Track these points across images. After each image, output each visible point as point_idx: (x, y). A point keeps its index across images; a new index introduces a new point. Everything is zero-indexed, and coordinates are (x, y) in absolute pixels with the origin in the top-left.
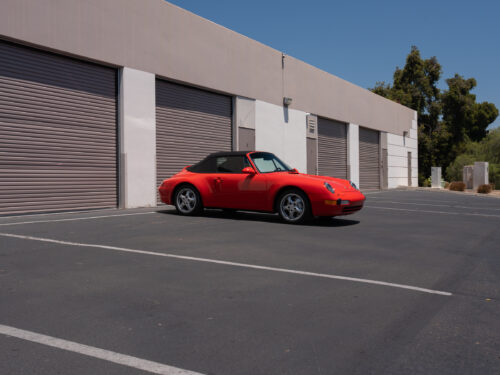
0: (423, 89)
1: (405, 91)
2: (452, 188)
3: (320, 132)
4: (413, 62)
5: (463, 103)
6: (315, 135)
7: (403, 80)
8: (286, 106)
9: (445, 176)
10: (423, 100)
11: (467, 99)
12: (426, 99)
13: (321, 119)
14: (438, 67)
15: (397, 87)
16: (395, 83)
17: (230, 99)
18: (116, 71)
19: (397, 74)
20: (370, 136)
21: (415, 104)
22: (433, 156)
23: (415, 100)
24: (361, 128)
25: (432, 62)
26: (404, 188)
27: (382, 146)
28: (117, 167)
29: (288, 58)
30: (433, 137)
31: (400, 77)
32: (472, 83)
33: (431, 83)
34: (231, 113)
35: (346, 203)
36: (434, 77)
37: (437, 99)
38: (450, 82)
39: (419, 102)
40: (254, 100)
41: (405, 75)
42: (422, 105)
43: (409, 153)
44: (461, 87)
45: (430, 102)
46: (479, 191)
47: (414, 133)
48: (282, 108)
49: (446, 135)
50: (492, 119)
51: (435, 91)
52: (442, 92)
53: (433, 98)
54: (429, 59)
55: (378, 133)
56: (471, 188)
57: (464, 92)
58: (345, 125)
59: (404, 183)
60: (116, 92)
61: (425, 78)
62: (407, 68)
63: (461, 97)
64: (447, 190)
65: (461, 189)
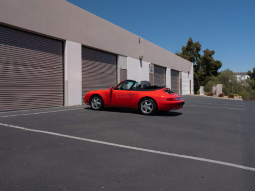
0: (194, 55)
1: (187, 55)
2: (208, 95)
3: (155, 72)
4: (190, 43)
5: (210, 61)
6: (153, 73)
7: (186, 51)
8: (141, 59)
9: (205, 90)
10: (194, 59)
12: (195, 58)
13: (155, 65)
14: (200, 46)
16: (183, 52)
17: (116, 56)
18: (63, 42)
19: (183, 48)
20: (175, 73)
21: (192, 60)
22: (198, 82)
24: (172, 70)
25: (197, 44)
26: (189, 95)
28: (63, 87)
30: (198, 74)
32: (213, 52)
33: (197, 52)
34: (116, 62)
36: (198, 50)
37: (200, 58)
38: (204, 52)
40: (127, 57)
41: (187, 49)
42: (194, 61)
43: (190, 80)
44: (209, 54)
45: (197, 60)
46: (219, 96)
47: (192, 72)
48: (139, 61)
50: (220, 67)
51: (199, 55)
52: (201, 56)
53: (198, 58)
55: (178, 72)
56: (216, 95)
57: (210, 56)
58: (165, 68)
59: (188, 93)
60: (63, 52)
61: (195, 50)
62: (187, 46)
64: (206, 96)
65: (212, 96)
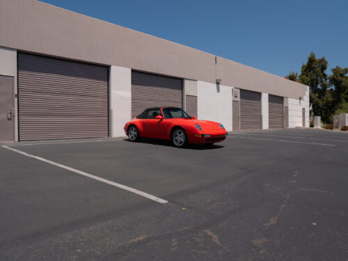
0: (317, 75)
1: (307, 76)
2: (326, 128)
3: (241, 97)
4: (311, 60)
5: (341, 82)
6: (238, 99)
7: (306, 70)
8: (218, 83)
10: (317, 81)
11: (343, 79)
12: (319, 80)
14: (326, 63)
15: (303, 74)
17: (181, 81)
18: (108, 68)
19: (303, 67)
20: (277, 100)
21: (313, 85)
23: (312, 80)
24: (270, 95)
25: (323, 60)
27: (285, 105)
28: (108, 116)
29: (219, 58)
31: (304, 69)
32: (346, 70)
33: (322, 71)
34: (182, 88)
35: (209, 136)
36: (324, 68)
37: (326, 79)
38: (334, 70)
39: (315, 82)
40: (196, 81)
41: (307, 68)
42: (317, 83)
43: (304, 109)
44: (341, 73)
45: (322, 82)
46: (342, 130)
47: (307, 98)
48: (215, 85)
49: (331, 99)
51: (325, 76)
52: (328, 76)
53: (324, 79)
54: (320, 58)
55: (282, 98)
56: (337, 127)
57: (342, 75)
58: (259, 94)
59: (300, 125)
60: (107, 78)
61: (318, 69)
62: (308, 64)
63: (340, 78)
64: (323, 129)
65: (331, 129)
